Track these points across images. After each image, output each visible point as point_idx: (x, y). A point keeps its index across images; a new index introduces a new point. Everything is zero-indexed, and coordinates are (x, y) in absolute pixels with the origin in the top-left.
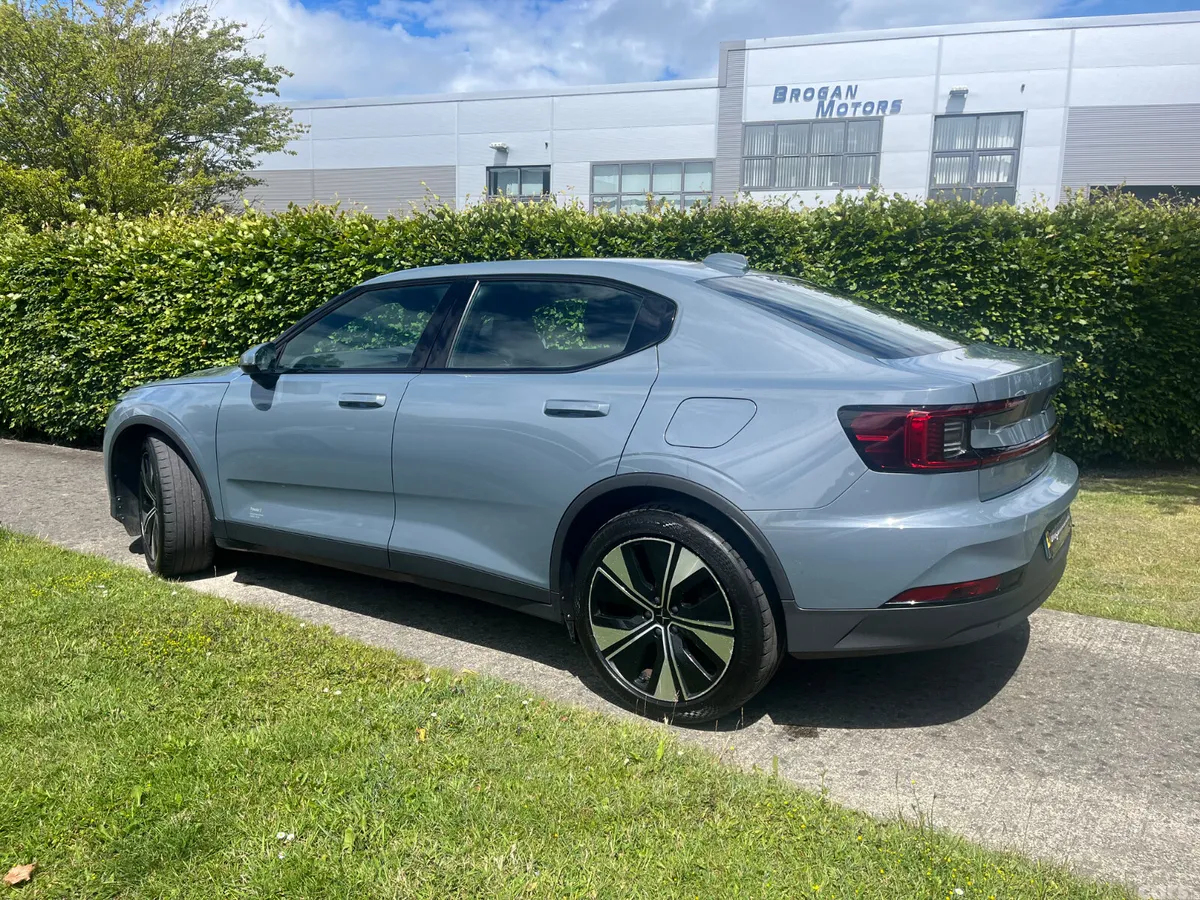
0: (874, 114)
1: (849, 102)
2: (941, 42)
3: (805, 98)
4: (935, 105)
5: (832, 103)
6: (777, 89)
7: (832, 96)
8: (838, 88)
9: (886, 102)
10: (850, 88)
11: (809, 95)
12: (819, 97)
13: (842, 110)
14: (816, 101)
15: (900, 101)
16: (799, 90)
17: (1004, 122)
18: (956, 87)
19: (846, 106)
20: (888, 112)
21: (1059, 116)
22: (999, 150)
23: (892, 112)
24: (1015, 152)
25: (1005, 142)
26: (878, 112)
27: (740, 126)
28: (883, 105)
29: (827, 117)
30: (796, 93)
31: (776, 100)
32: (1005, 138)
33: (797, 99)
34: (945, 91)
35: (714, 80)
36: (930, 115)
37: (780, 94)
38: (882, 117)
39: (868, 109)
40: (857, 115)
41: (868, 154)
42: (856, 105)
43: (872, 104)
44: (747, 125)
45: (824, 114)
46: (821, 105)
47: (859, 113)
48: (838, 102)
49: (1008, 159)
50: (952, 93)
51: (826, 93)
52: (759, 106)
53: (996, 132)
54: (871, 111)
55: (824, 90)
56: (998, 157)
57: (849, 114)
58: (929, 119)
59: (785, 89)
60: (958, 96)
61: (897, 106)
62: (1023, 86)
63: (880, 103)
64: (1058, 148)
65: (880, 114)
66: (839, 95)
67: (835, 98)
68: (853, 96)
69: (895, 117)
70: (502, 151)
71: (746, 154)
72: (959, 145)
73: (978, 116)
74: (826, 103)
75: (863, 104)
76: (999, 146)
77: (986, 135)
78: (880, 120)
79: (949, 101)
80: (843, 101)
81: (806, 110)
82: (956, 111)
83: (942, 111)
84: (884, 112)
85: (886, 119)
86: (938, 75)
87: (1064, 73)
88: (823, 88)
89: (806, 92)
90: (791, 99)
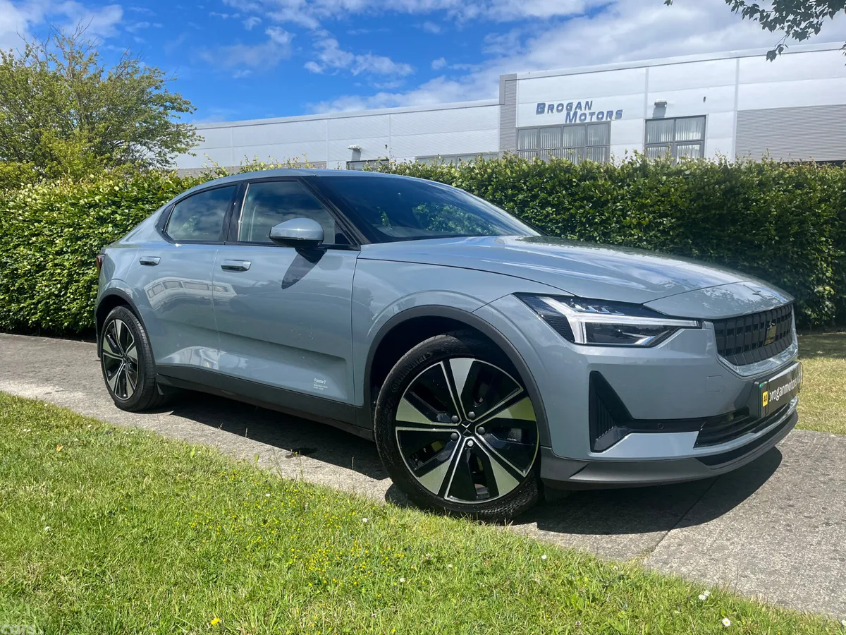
0: (604, 119)
1: (587, 112)
2: (647, 71)
3: (558, 110)
4: (646, 112)
5: (575, 113)
6: (539, 105)
7: (576, 109)
8: (579, 103)
9: (612, 112)
10: (587, 103)
11: (560, 108)
12: (567, 109)
13: (583, 118)
14: (565, 111)
15: (621, 111)
16: (553, 105)
17: (694, 121)
18: (658, 100)
19: (585, 114)
20: (613, 117)
21: (731, 116)
22: (691, 141)
23: (616, 118)
24: (701, 142)
25: (695, 136)
26: (607, 118)
27: (514, 130)
28: (610, 113)
29: (573, 122)
30: (551, 108)
31: (538, 112)
32: (695, 133)
33: (552, 111)
34: (651, 103)
35: (497, 101)
36: (642, 120)
37: (541, 108)
38: (610, 122)
39: (600, 116)
40: (593, 121)
41: (602, 147)
42: (592, 114)
43: (602, 113)
44: (519, 129)
45: (571, 121)
46: (568, 114)
47: (594, 119)
48: (579, 112)
49: (697, 147)
50: (656, 104)
51: (571, 107)
52: (526, 116)
53: (688, 130)
54: (602, 118)
55: (570, 105)
56: (690, 146)
57: (588, 120)
58: (642, 123)
59: (544, 104)
60: (660, 106)
61: (619, 114)
62: (705, 98)
63: (608, 112)
64: (731, 139)
65: (609, 119)
66: (580, 108)
67: (577, 110)
68: (590, 108)
69: (618, 121)
70: (357, 151)
71: (519, 149)
72: (663, 139)
73: (675, 119)
74: (572, 113)
75: (596, 113)
76: (691, 139)
77: (681, 131)
78: (608, 124)
79: (655, 109)
80: (583, 111)
81: (559, 118)
82: (659, 116)
83: (650, 116)
84: (611, 118)
85: (612, 122)
86: (646, 93)
87: (733, 89)
88: (568, 104)
89: (558, 106)
90: (548, 110)
